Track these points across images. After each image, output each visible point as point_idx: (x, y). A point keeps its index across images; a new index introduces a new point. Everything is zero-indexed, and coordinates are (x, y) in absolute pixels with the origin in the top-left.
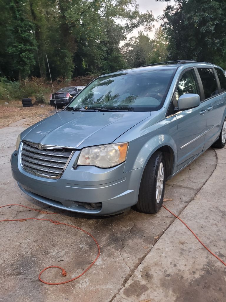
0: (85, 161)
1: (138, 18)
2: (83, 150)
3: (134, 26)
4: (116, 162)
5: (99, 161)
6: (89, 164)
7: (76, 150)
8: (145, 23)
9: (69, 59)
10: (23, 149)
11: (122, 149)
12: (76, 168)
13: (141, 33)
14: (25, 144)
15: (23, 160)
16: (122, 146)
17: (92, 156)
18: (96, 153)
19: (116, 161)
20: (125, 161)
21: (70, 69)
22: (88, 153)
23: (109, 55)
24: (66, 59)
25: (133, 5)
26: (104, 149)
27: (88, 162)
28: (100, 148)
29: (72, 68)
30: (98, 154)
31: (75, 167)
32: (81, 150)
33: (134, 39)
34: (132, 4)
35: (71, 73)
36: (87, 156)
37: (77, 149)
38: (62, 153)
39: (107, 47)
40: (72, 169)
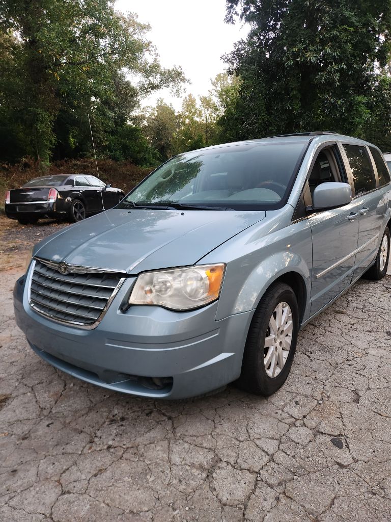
0: (145, 298)
1: (159, 76)
2: (140, 276)
3: (154, 87)
4: (202, 300)
5: (170, 296)
6: (152, 302)
7: (127, 276)
8: (171, 84)
9: (45, 127)
10: (36, 273)
11: (214, 275)
12: (127, 309)
13: (161, 102)
14: (38, 263)
15: (32, 292)
16: (213, 270)
17: (157, 287)
18: (164, 283)
19: (203, 296)
20: (218, 299)
21: (47, 145)
22: (151, 282)
23: (119, 126)
24: (39, 125)
25: (152, 53)
26: (180, 276)
27: (150, 298)
28: (173, 272)
29: (51, 144)
30: (168, 284)
31: (124, 309)
32: (136, 276)
33: (150, 110)
34: (150, 51)
35: (49, 152)
36: (148, 288)
37: (130, 274)
38: (101, 281)
39: (115, 113)
40: (119, 312)
